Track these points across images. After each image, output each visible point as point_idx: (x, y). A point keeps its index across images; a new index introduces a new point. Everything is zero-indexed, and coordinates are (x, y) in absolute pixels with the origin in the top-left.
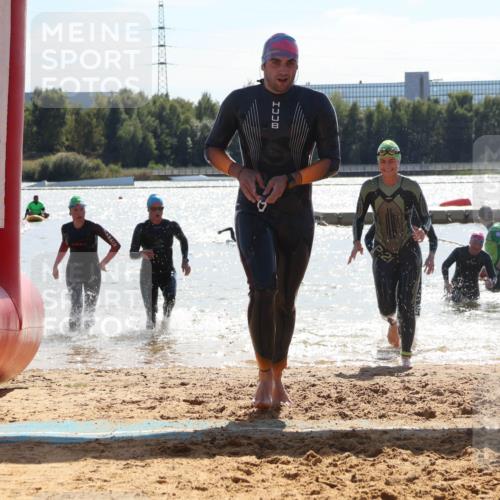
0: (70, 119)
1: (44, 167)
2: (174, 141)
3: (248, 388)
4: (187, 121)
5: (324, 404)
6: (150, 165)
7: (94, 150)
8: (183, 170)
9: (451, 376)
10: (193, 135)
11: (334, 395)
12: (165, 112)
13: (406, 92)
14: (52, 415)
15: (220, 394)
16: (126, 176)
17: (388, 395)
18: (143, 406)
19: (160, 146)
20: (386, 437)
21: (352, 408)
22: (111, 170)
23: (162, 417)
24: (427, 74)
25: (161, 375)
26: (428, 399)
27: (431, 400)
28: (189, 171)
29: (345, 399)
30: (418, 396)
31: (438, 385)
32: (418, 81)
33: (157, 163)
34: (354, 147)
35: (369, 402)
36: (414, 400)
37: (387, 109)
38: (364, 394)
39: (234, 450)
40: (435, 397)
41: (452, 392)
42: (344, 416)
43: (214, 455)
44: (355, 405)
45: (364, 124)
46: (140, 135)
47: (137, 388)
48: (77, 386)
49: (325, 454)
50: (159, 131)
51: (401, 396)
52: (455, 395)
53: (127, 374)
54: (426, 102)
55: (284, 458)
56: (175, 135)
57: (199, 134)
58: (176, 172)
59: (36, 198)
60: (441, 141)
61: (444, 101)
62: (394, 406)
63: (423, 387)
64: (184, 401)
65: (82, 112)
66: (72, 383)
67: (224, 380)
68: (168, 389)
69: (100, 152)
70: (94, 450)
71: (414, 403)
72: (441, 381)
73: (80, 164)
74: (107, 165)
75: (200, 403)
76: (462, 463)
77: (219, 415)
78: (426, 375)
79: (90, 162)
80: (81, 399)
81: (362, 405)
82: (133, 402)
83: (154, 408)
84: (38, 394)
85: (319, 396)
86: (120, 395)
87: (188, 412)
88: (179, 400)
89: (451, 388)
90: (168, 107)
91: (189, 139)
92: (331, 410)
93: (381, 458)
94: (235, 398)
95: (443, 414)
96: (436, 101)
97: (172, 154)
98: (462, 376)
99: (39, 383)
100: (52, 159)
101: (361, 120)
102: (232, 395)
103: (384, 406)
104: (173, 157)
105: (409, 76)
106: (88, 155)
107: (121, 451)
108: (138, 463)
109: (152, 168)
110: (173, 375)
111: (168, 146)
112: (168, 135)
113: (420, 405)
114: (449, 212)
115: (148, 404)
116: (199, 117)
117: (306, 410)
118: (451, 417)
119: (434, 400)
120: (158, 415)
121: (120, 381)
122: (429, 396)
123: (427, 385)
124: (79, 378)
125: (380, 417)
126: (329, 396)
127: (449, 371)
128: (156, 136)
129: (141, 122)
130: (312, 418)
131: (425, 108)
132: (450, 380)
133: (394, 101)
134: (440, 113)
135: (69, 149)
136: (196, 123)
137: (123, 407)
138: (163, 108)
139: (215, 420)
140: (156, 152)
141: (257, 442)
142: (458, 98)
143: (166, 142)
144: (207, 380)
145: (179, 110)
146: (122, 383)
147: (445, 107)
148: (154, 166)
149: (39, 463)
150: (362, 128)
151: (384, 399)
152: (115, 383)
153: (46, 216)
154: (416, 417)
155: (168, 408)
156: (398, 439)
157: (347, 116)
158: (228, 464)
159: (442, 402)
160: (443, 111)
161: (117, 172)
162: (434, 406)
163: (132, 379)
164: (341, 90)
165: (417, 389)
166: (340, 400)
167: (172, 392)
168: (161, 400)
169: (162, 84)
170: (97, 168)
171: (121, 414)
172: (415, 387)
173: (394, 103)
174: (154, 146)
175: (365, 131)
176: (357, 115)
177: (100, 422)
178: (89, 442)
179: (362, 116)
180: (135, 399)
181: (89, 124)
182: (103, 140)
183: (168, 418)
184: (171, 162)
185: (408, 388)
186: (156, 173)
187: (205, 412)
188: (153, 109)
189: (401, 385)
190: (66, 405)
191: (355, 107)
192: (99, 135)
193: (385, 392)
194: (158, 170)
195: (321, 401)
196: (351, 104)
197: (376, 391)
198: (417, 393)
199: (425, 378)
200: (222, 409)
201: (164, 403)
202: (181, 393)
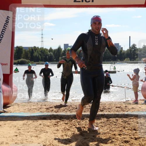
0: (24, 52)
1: (18, 62)
2: (44, 57)
4: (47, 53)
6: (40, 61)
7: (28, 58)
10: (48, 55)
11: (75, 107)
12: (43, 51)
14: (19, 111)
16: (35, 64)
19: (41, 58)
20: (85, 116)
22: (32, 62)
23: (41, 112)
33: (41, 61)
39: (55, 118)
43: (51, 120)
46: (37, 55)
47: (36, 106)
48: (24, 105)
49: (73, 119)
50: (41, 55)
53: (34, 103)
55: (65, 120)
56: (44, 55)
59: (17, 68)
62: (87, 110)
64: (45, 109)
65: (26, 51)
66: (23, 105)
67: (53, 104)
69: (30, 59)
70: (27, 118)
73: (25, 61)
74: (31, 61)
75: (48, 109)
76: (100, 121)
79: (28, 61)
80: (24, 108)
82: (35, 109)
83: (39, 110)
84: (16, 107)
86: (32, 107)
87: (46, 111)
90: (43, 50)
93: (84, 120)
97: (44, 59)
99: (16, 105)
100: (20, 60)
106: (27, 59)
107: (33, 119)
108: (36, 121)
112: (43, 55)
115: (38, 109)
116: (49, 52)
117: (70, 110)
124: (24, 104)
126: (74, 108)
128: (41, 56)
129: (38, 53)
130: (71, 112)
135: (23, 58)
136: (49, 53)
137: (33, 110)
138: (42, 50)
139: (51, 112)
140: (41, 59)
141: (60, 117)
144: (50, 104)
145: (45, 50)
146: (33, 105)
149: (16, 121)
153: (19, 71)
155: (42, 110)
156: (88, 116)
158: (54, 121)
161: (33, 63)
167: (43, 107)
168: (41, 108)
169: (42, 45)
170: (29, 62)
174: (40, 58)
177: (28, 113)
178: (26, 117)
181: (27, 53)
182: (30, 56)
184: (44, 61)
186: (41, 63)
187: (49, 111)
188: (40, 50)
190: (22, 109)
192: (29, 55)
194: (41, 62)
195: (73, 109)
200: (53, 110)
201: (41, 109)
202: (45, 107)
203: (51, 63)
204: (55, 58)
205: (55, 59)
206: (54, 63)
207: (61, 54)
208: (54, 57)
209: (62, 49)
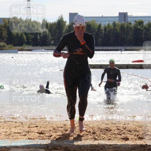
2: (33, 36)
3: (60, 128)
5: (88, 135)
6: (24, 45)
7: (3, 39)
8: (36, 48)
9: (134, 125)
10: (40, 34)
11: (92, 131)
13: (119, 20)
15: (50, 130)
16: (15, 49)
17: (111, 132)
18: (22, 134)
19: (27, 39)
20: (111, 147)
21: (98, 136)
22: (9, 47)
23: (29, 139)
24: (127, 13)
25: (28, 123)
26: (126, 133)
27: (127, 133)
28: (38, 48)
29: (96, 133)
30: (122, 132)
31: (130, 128)
32: (123, 16)
33: (26, 44)
34: (99, 40)
35: (105, 134)
36: (121, 133)
37: (112, 26)
38: (103, 131)
40: (129, 133)
41: (135, 131)
42: (95, 139)
44: (100, 135)
45: (103, 32)
47: (19, 128)
51: (116, 132)
52: (136, 132)
53: (16, 122)
54: (126, 24)
57: (42, 34)
58: (33, 48)
60: (132, 38)
61: (133, 23)
62: (114, 136)
63: (124, 129)
64: (37, 133)
67: (51, 125)
68: (31, 128)
69: (5, 40)
70: (4, 150)
71: (121, 135)
72: (131, 127)
74: (8, 45)
75: (43, 134)
77: (50, 138)
78: (125, 124)
79: (2, 44)
81: (102, 135)
82: (18, 133)
83: (26, 135)
85: (86, 132)
86: (13, 130)
87: (38, 137)
88: (35, 132)
89: (135, 129)
91: (38, 36)
92: (91, 137)
94: (55, 132)
95: (132, 139)
96: (130, 24)
97: (32, 41)
98: (138, 125)
101: (102, 30)
102: (54, 131)
103: (110, 135)
104: (32, 42)
105: (120, 14)
109: (25, 47)
110: (32, 123)
111: (31, 38)
113: (123, 135)
114: (135, 64)
115: (24, 134)
118: (135, 140)
119: (128, 134)
120: (27, 138)
121: (13, 125)
122: (127, 132)
123: (126, 128)
125: (109, 140)
127: (133, 123)
128: (26, 35)
131: (126, 26)
132: (134, 127)
133: (114, 23)
134: (131, 28)
137: (14, 135)
139: (48, 140)
140: (26, 41)
141: (64, 148)
142: (138, 22)
143: (30, 37)
144: (45, 125)
146: (14, 126)
147: (133, 26)
148: (25, 46)
150: (102, 33)
151: (110, 133)
152: (11, 126)
154: (122, 140)
155: (31, 135)
156: (115, 148)
157: (97, 28)
159: (132, 135)
160: (133, 27)
161: (11, 48)
162: (128, 135)
163: (17, 124)
164: (95, 19)
165: (122, 130)
166: (94, 133)
168: (28, 132)
170: (4, 46)
171: (14, 137)
172: (121, 129)
173: (114, 24)
174: (25, 38)
175: (103, 34)
176: (100, 28)
177: (6, 140)
178: (2, 147)
179: (103, 28)
180: (19, 132)
182: (7, 36)
183: (31, 139)
184: (32, 44)
185: (119, 129)
186: (26, 48)
187: (45, 137)
189: (116, 128)
191: (100, 25)
192: (5, 34)
193: (110, 131)
194: (27, 47)
196: (99, 24)
197: (107, 130)
198: (122, 131)
199: (125, 126)
200: (51, 136)
201: (30, 133)
202: (35, 130)
203: (46, 48)
204: (52, 40)
205: (52, 42)
206: (51, 48)
207: (64, 31)
208: (51, 38)
209: (65, 22)
